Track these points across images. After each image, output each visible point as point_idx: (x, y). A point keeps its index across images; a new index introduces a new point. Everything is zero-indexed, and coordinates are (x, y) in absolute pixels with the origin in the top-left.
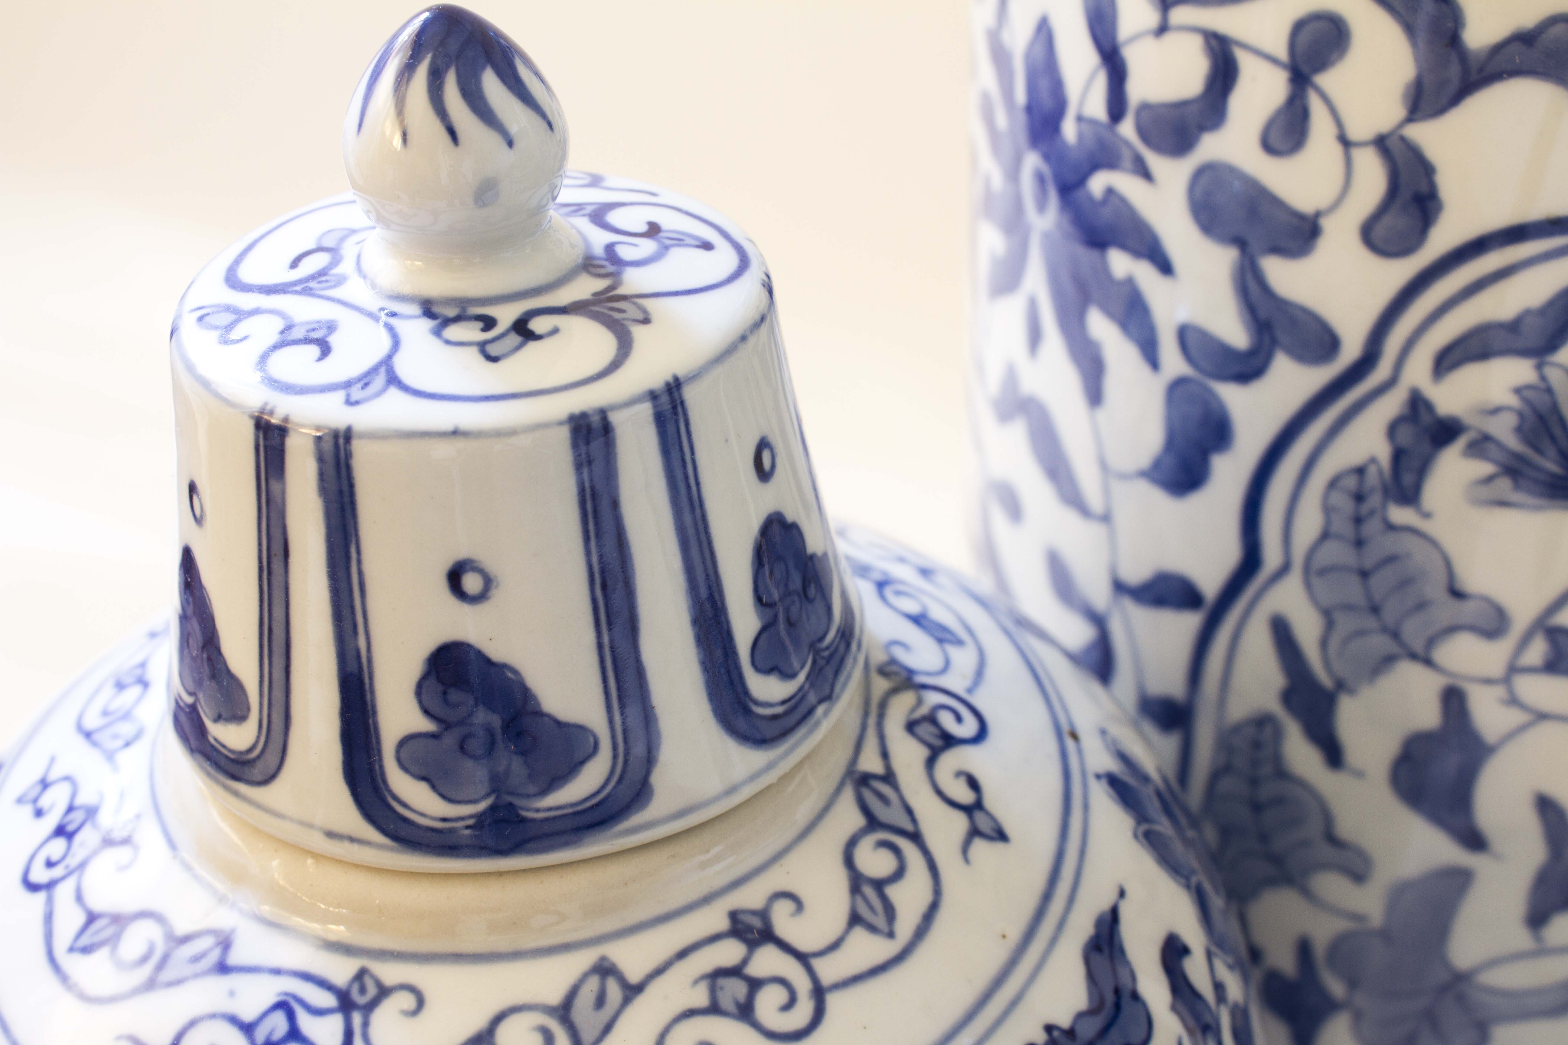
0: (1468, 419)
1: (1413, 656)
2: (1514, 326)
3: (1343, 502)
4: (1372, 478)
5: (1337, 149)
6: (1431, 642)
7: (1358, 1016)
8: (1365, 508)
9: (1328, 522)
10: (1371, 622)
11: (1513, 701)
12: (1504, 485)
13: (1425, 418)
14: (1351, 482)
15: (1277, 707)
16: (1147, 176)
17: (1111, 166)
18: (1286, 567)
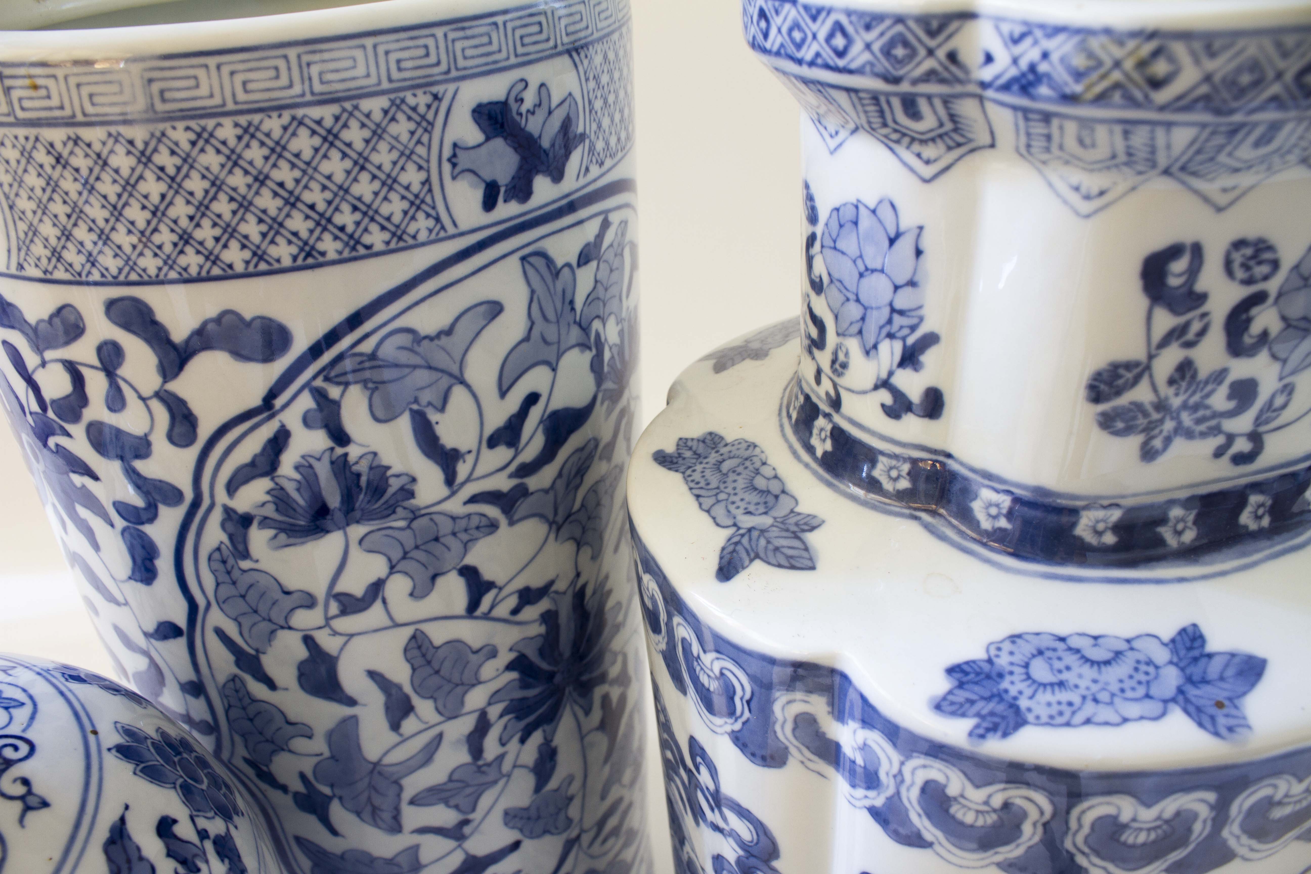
0: (253, 512)
1: (282, 628)
2: (253, 464)
3: (217, 565)
5: (140, 403)
6: (286, 618)
7: (341, 798)
8: (229, 566)
9: (216, 578)
10: (257, 618)
11: (335, 633)
12: (283, 537)
13: (235, 517)
14: (217, 556)
15: (236, 671)
16: (68, 435)
17: (53, 434)
18: (209, 604)
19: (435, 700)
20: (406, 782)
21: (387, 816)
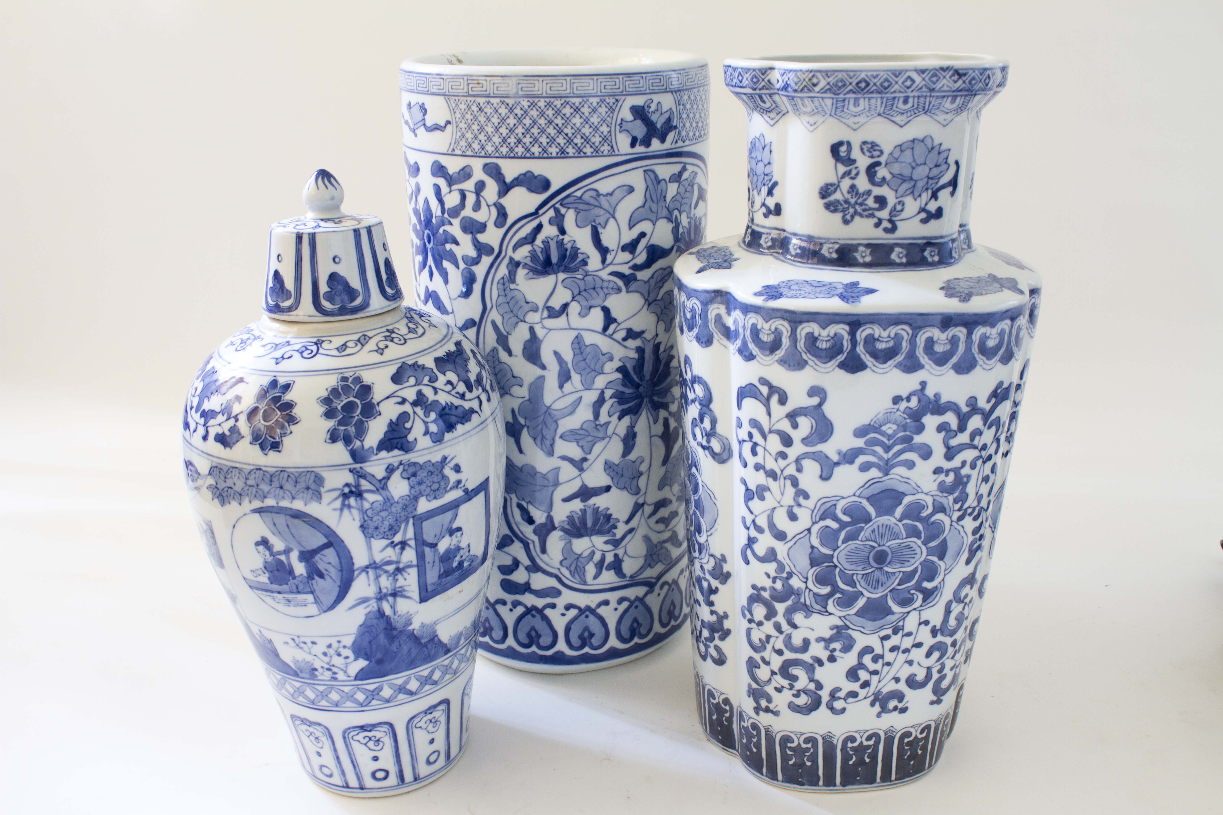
0: (521, 261)
1: (522, 321)
2: (525, 238)
3: (501, 286)
4: (506, 279)
5: (487, 207)
6: (524, 316)
7: (528, 427)
8: (506, 286)
9: (499, 293)
10: (511, 315)
11: (544, 327)
12: (531, 273)
13: (513, 262)
14: (501, 281)
15: (496, 345)
16: (451, 224)
17: (443, 225)
18: (492, 307)
19: (581, 376)
20: (560, 422)
21: (548, 443)
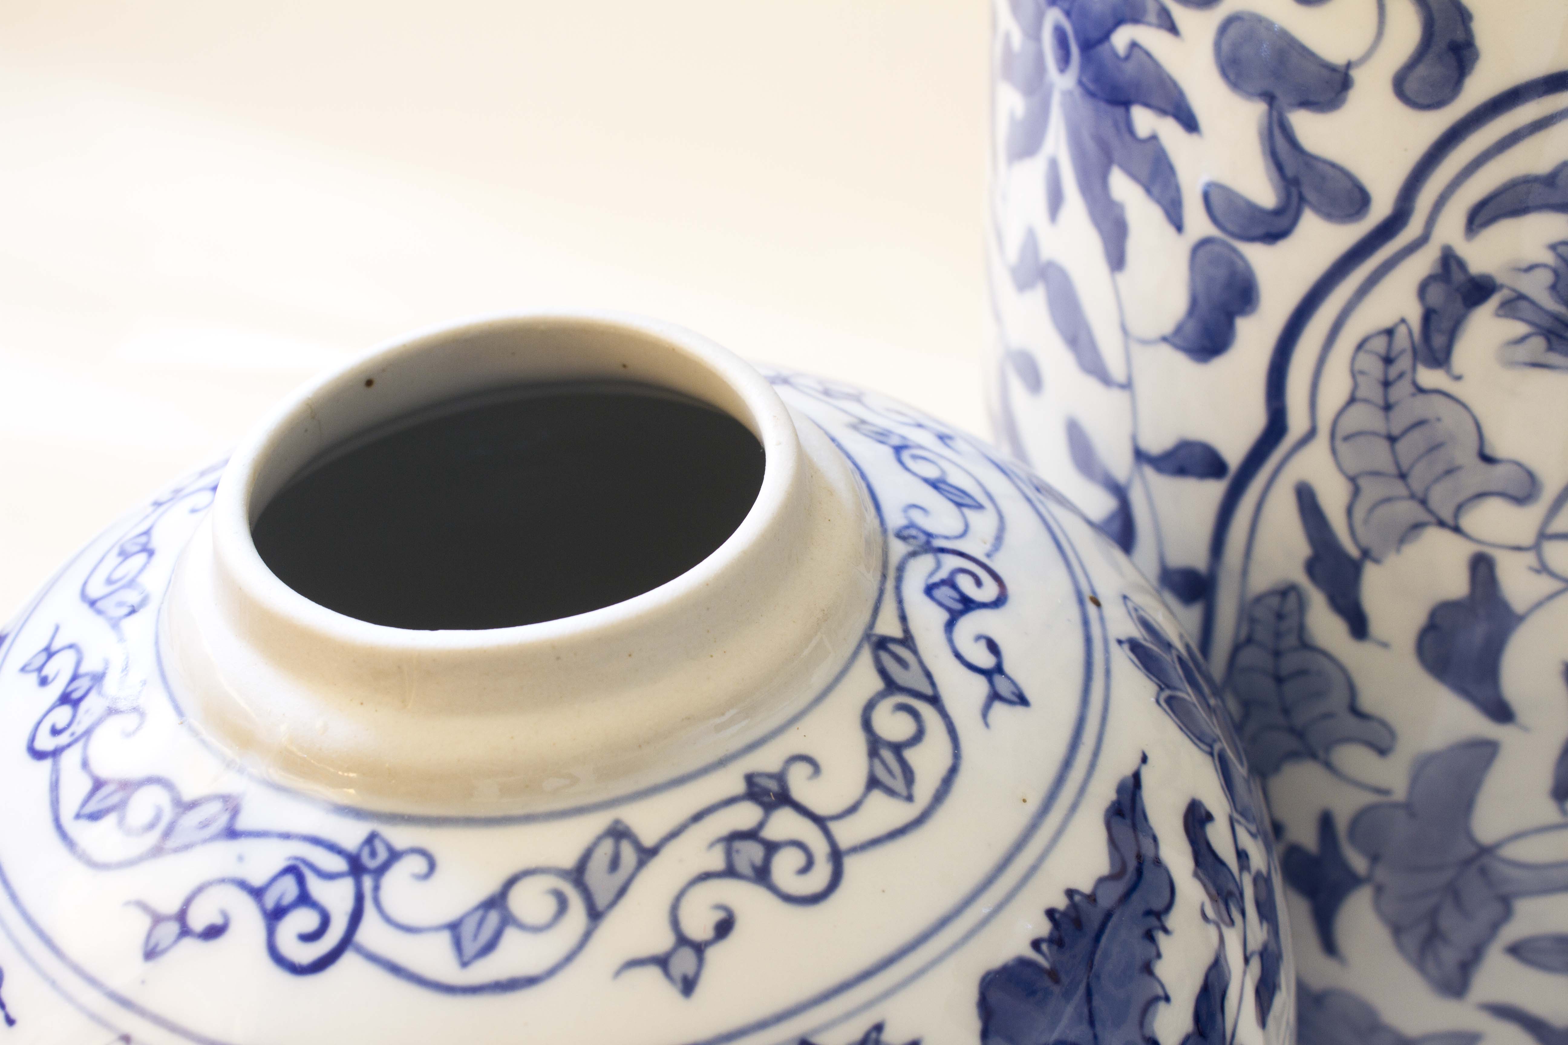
0: (1502, 277)
1: (1442, 524)
2: (1550, 180)
3: (1372, 365)
4: (1402, 340)
6: (1459, 509)
7: (1379, 890)
8: (1393, 371)
9: (1355, 386)
10: (1399, 489)
11: (1543, 568)
12: (1538, 345)
13: (1457, 277)
14: (1379, 345)
15: (1300, 578)
16: (1173, 29)
17: (1136, 20)
18: (1311, 434)
20: (1524, 906)
21: (1450, 956)
